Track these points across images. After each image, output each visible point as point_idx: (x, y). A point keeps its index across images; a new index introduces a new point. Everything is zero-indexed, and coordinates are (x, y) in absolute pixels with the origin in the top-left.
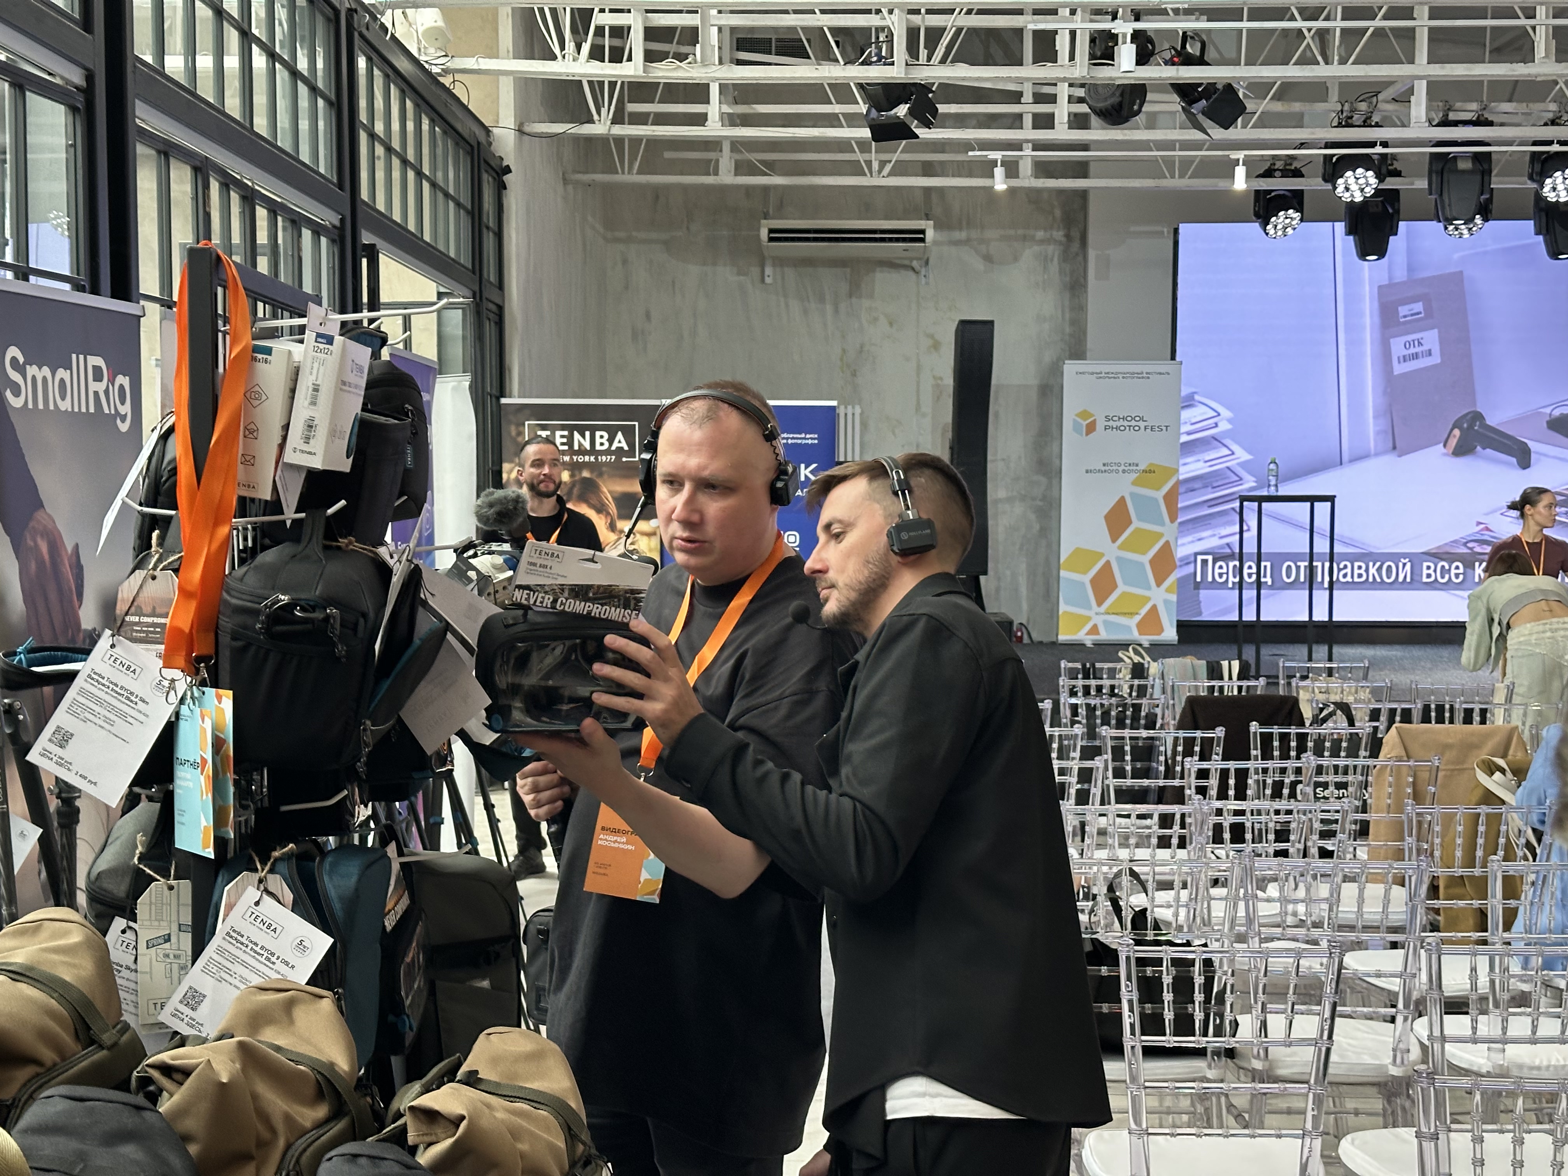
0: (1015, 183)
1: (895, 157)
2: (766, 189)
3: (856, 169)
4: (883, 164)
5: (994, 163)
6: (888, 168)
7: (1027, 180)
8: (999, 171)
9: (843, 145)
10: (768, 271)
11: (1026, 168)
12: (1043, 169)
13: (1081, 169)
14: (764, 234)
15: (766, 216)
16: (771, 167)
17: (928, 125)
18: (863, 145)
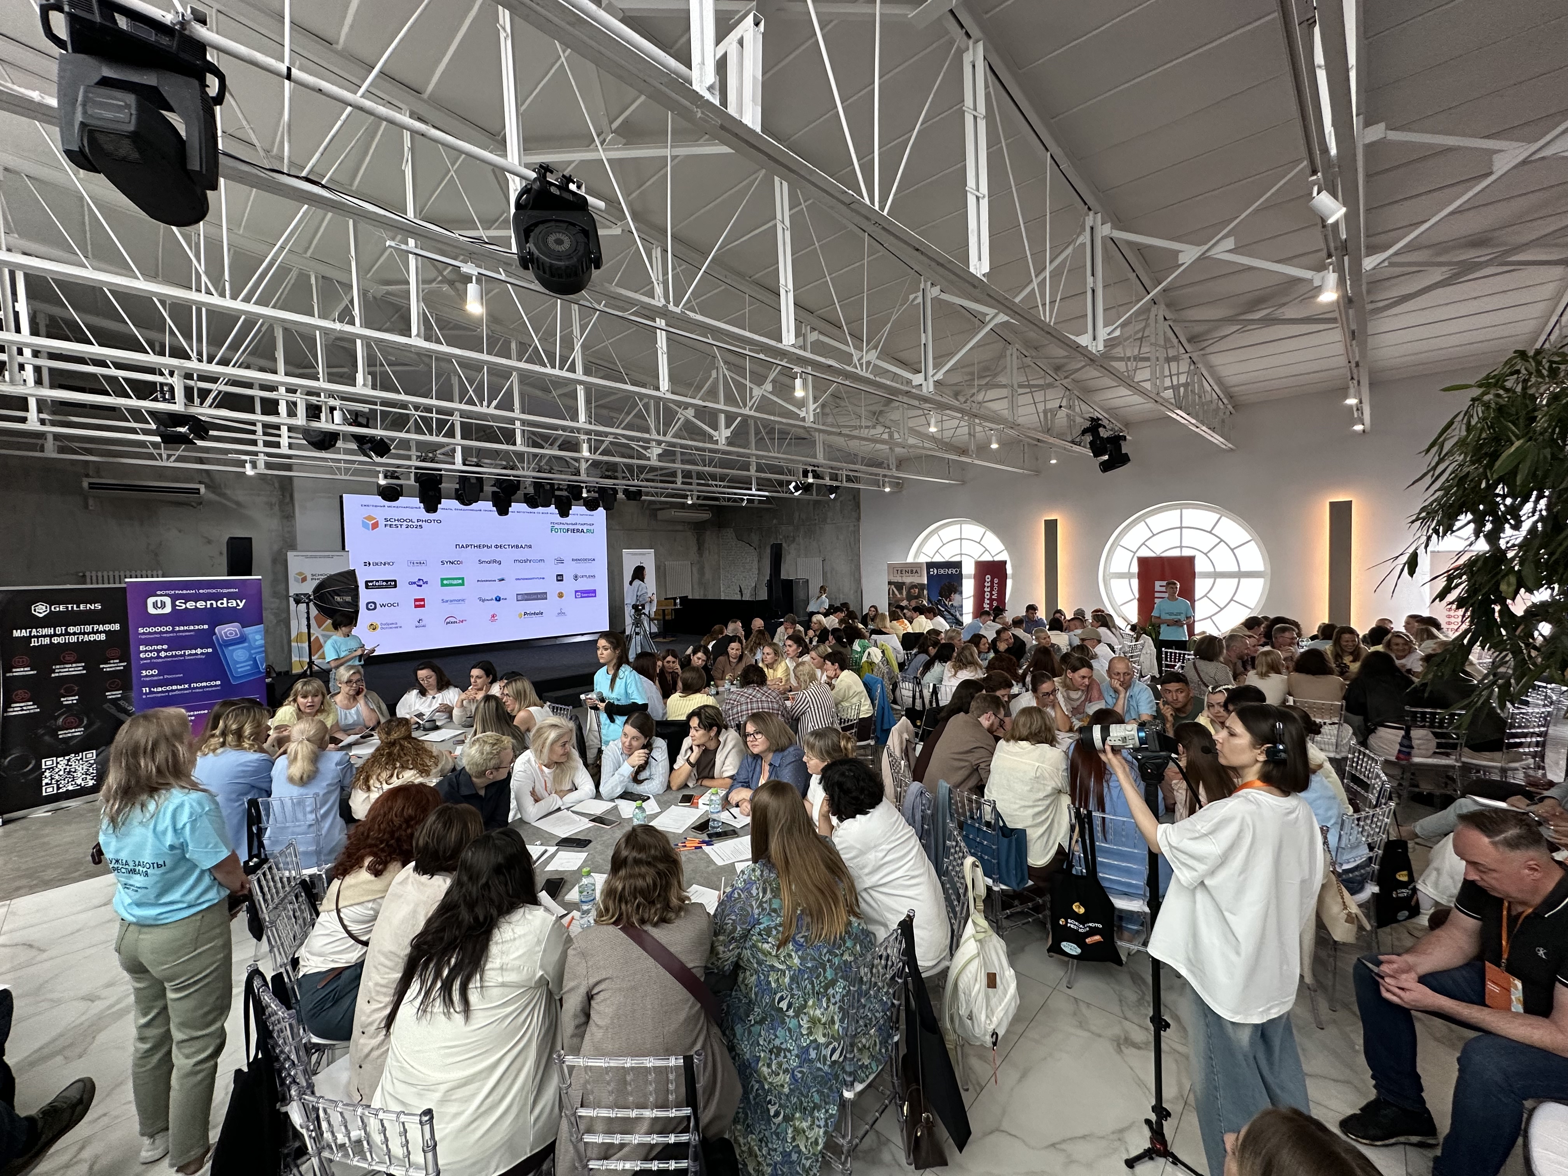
0: (257, 471)
1: (178, 453)
2: (87, 462)
3: (151, 457)
4: (169, 456)
5: (246, 461)
6: (173, 458)
7: (261, 468)
8: (248, 465)
9: (142, 444)
10: (91, 502)
11: (261, 464)
12: (268, 466)
13: (289, 467)
14: (85, 485)
15: (87, 476)
16: (89, 452)
17: (203, 438)
18: (155, 445)
